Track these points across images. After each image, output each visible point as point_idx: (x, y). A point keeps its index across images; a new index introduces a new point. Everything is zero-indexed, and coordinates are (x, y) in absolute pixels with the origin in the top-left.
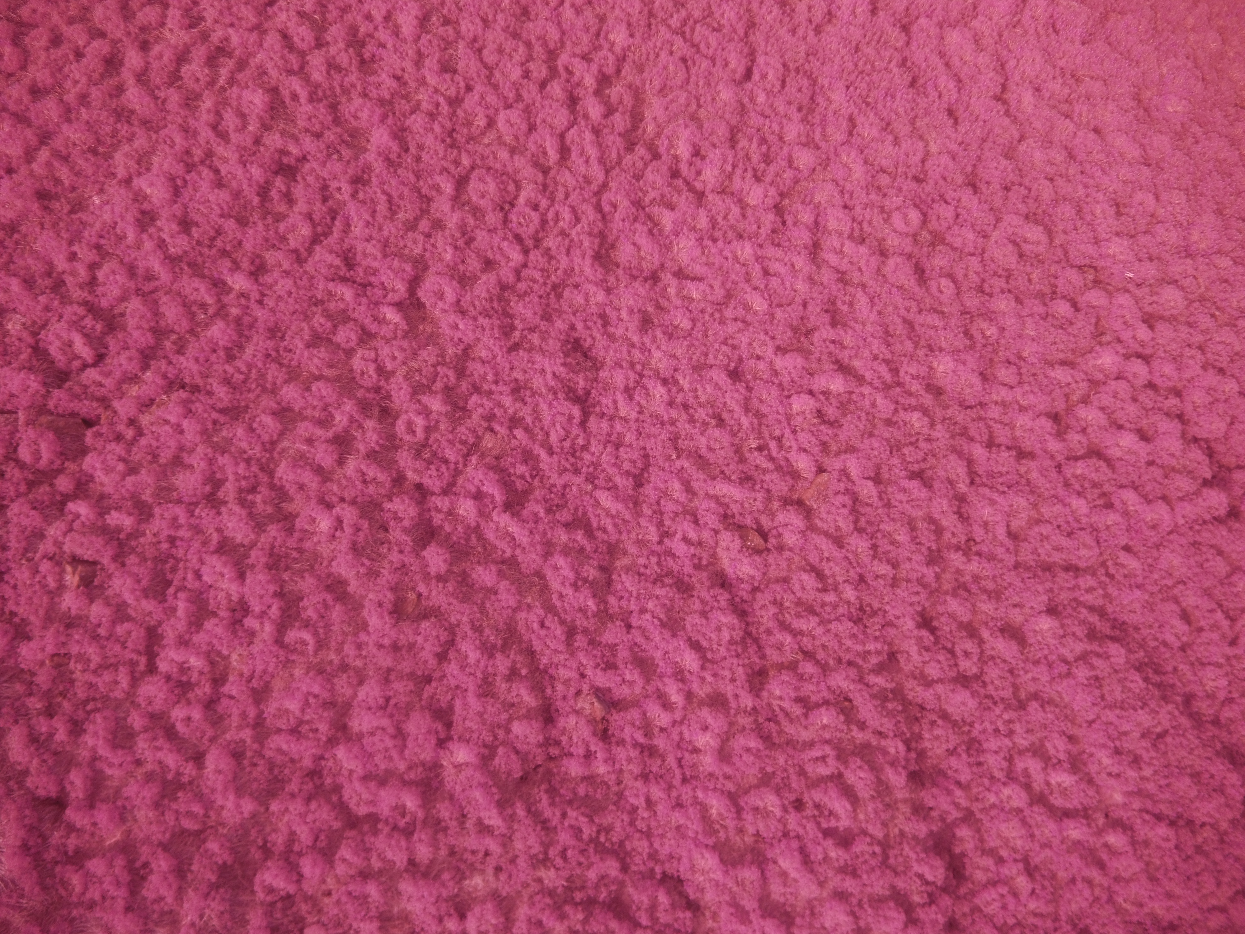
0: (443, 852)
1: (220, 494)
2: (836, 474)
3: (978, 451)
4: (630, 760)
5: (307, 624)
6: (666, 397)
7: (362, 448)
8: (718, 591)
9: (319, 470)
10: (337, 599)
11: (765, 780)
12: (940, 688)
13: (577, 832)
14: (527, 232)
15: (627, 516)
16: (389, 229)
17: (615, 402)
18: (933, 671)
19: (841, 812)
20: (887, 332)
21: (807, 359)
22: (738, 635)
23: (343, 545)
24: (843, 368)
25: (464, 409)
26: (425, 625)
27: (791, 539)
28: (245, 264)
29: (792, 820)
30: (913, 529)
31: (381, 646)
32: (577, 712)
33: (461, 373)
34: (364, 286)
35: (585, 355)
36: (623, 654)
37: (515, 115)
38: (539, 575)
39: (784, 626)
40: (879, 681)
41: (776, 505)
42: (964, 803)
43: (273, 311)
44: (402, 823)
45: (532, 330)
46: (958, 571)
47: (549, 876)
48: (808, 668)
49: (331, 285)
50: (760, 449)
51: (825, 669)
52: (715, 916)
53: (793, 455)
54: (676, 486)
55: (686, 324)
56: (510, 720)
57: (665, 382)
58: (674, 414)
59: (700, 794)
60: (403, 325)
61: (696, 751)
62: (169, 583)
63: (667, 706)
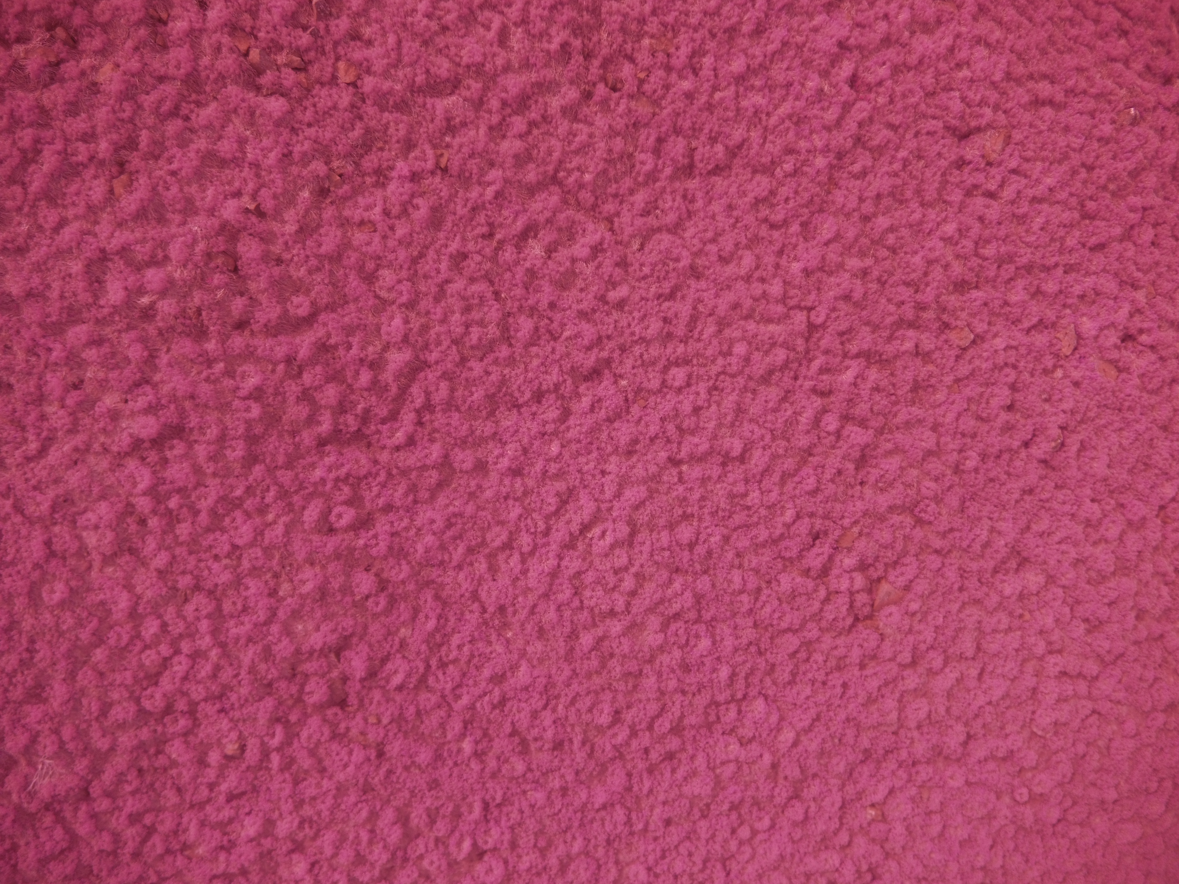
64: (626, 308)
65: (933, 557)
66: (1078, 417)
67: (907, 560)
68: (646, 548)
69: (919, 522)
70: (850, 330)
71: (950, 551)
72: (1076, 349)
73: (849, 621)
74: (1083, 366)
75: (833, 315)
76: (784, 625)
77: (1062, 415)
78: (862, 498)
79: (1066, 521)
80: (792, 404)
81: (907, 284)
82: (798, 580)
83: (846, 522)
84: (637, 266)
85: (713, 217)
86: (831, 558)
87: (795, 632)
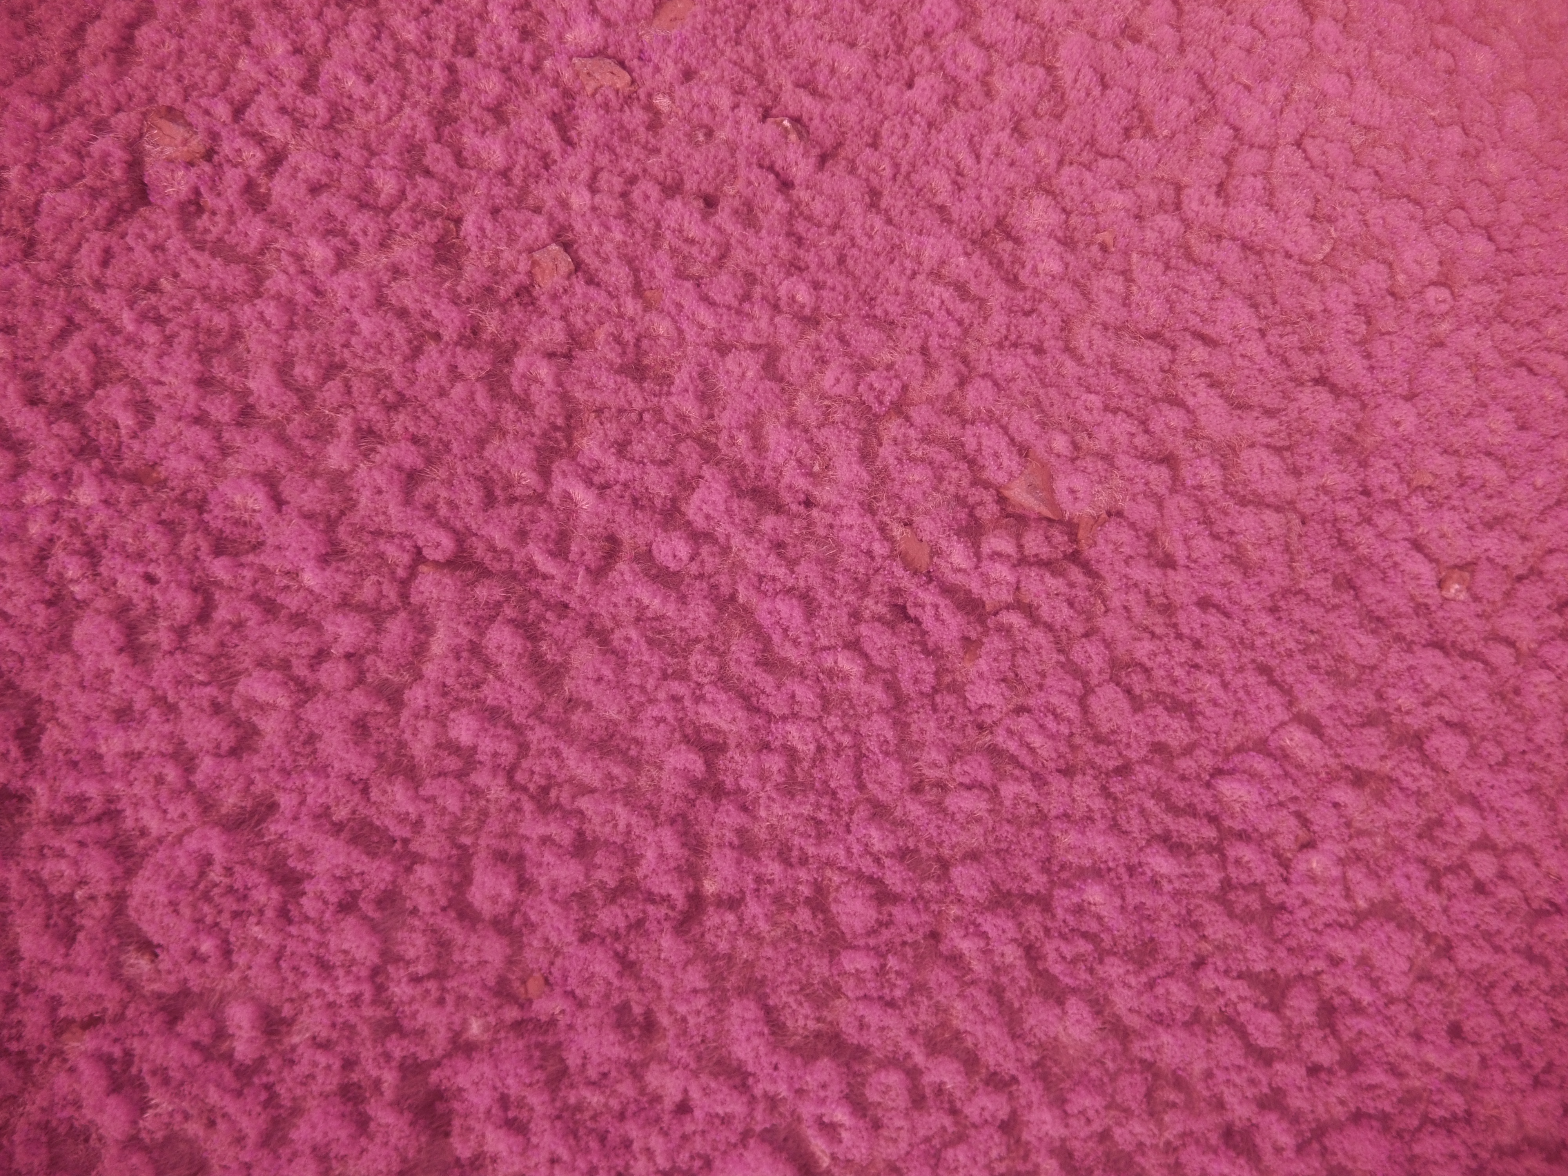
64: (287, 1011)
65: (971, 394)
66: (750, 83)
67: (971, 444)
68: (873, 1015)
69: (899, 408)
70: (486, 483)
71: (965, 360)
72: (622, 64)
73: (1076, 574)
74: (655, 58)
75: (443, 511)
76: (1072, 711)
77: (741, 112)
78: (836, 511)
79: (938, 139)
80: (618, 624)
81: (416, 352)
82: (983, 664)
83: (879, 548)
84: (190, 971)
85: (133, 757)
86: (947, 590)
87: (1089, 690)
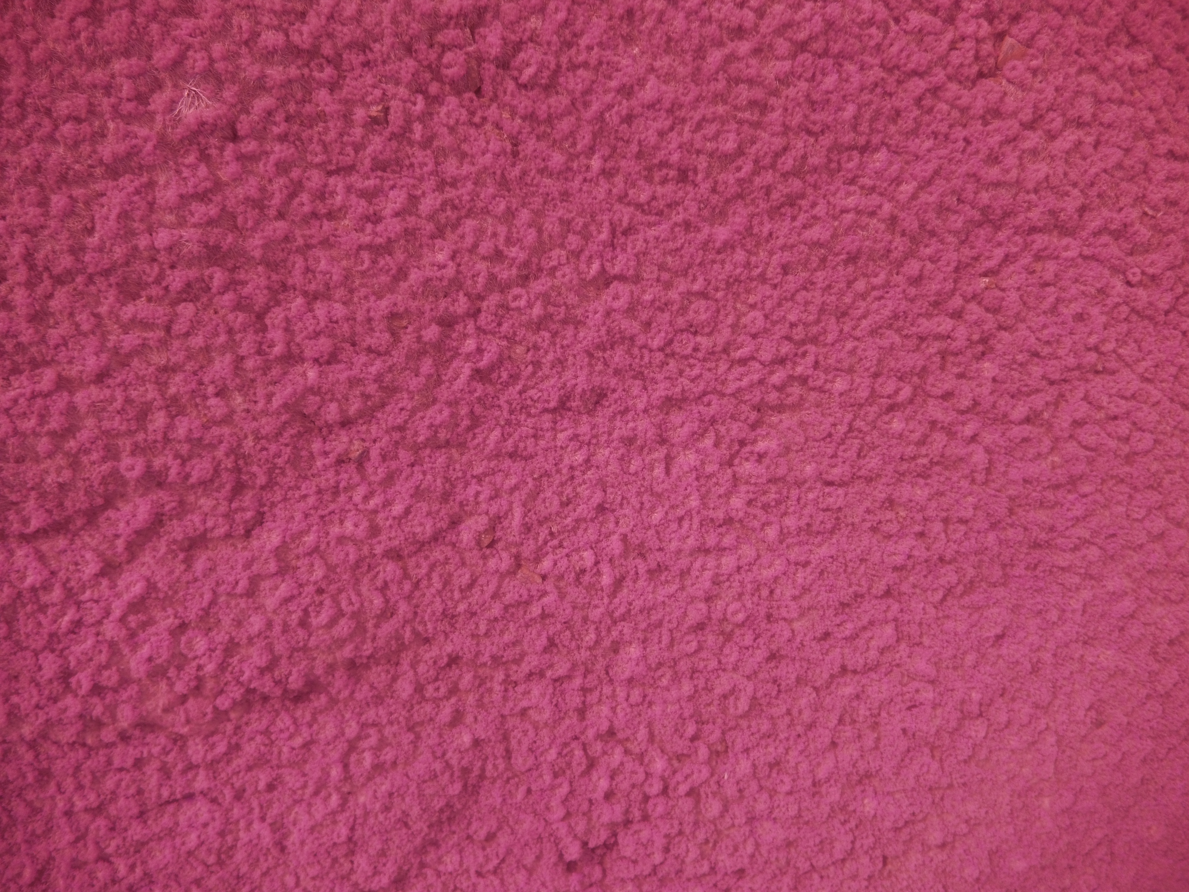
0: (251, 376)
1: (447, 188)
2: (542, 587)
3: (577, 682)
4: (327, 480)
5: (374, 262)
6: (575, 464)
7: (497, 269)
8: (447, 520)
9: (475, 246)
10: (394, 277)
11: (331, 568)
12: (411, 673)
13: (278, 455)
14: (676, 347)
15: (487, 451)
16: (656, 254)
17: (566, 429)
18: (422, 668)
19: (320, 619)
20: (650, 609)
21: (621, 556)
22: (420, 538)
23: (429, 273)
24: (618, 583)
25: (539, 329)
26: (387, 335)
27: (492, 563)
28: (610, 164)
29: (310, 589)
30: (514, 644)
31: (368, 311)
32: (351, 441)
33: (565, 322)
34: (613, 246)
35: (597, 402)
36: (394, 465)
37: (760, 323)
38: (435, 401)
39: (432, 567)
40: (408, 634)
41: (514, 550)
42: (341, 697)
43: (581, 190)
44: (264, 347)
45: (606, 364)
46: (492, 678)
47: (249, 442)
48: (407, 586)
49: (606, 224)
50: (551, 534)
51: (409, 598)
52: (244, 548)
53: (551, 556)
54: (513, 481)
55: (633, 469)
56: (338, 400)
57: (587, 461)
58: (565, 471)
59: (315, 528)
60: (589, 277)
61: (342, 522)
62: (384, 170)
63: (366, 498)
